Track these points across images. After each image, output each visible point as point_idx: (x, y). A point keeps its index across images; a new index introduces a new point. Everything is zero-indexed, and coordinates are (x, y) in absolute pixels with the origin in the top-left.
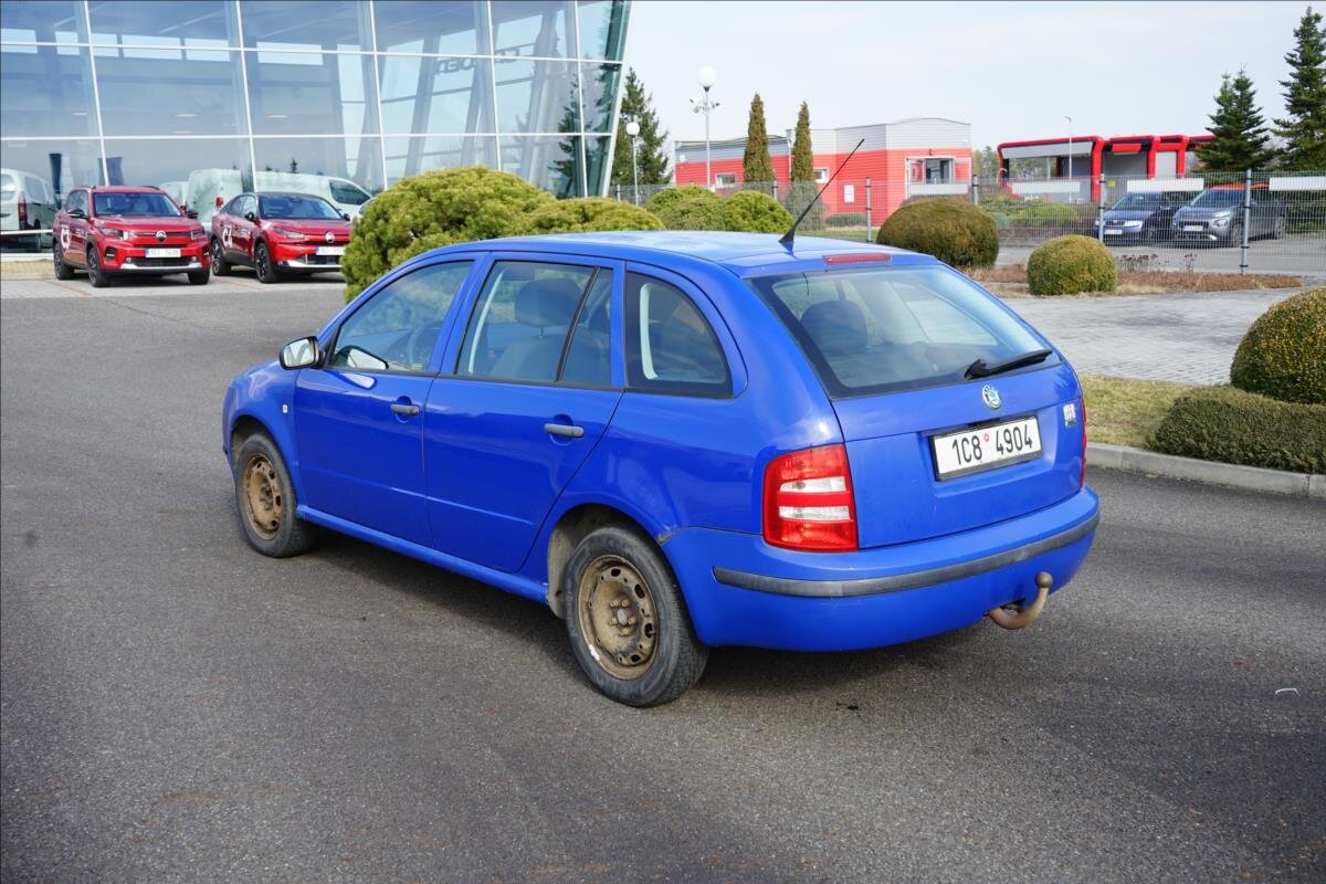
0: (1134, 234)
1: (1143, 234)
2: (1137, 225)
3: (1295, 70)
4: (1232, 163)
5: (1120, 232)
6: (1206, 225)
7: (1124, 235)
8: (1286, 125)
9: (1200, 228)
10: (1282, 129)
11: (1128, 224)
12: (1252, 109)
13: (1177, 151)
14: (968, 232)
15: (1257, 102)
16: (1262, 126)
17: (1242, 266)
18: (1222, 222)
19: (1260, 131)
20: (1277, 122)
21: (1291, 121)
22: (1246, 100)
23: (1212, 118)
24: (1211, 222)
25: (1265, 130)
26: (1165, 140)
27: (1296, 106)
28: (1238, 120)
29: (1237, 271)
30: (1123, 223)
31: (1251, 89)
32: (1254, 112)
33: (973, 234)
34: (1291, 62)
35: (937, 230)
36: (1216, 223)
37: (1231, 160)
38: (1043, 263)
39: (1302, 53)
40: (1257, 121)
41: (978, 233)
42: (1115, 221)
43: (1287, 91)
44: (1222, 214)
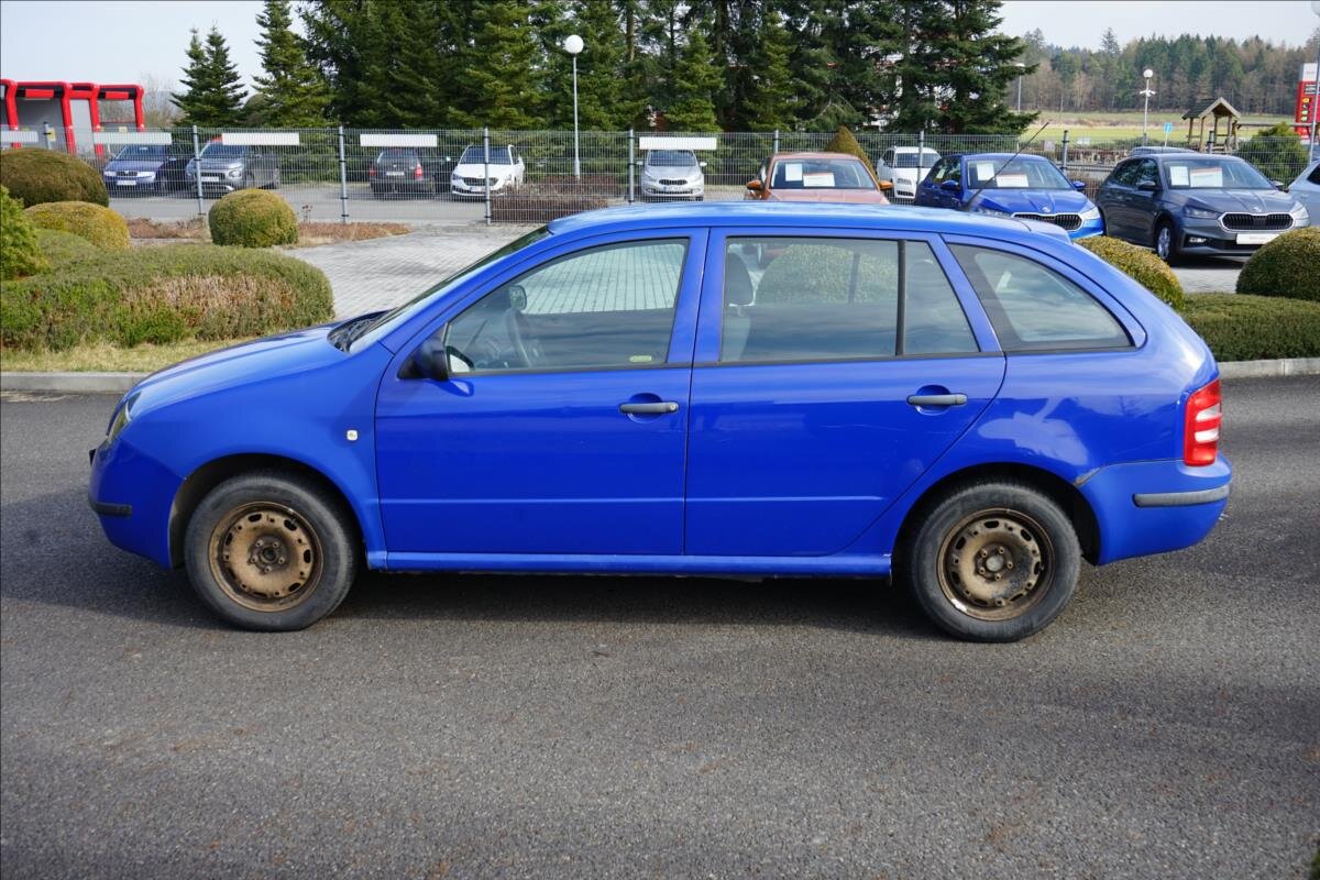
0: (149, 185)
1: (157, 185)
2: (150, 176)
3: (266, 31)
4: (217, 116)
5: (134, 183)
6: (222, 176)
7: (138, 186)
8: (264, 82)
9: (216, 179)
10: (263, 86)
11: (140, 175)
12: (228, 65)
13: (89, 99)
14: (79, 185)
15: (232, 58)
16: (238, 82)
17: (344, 216)
18: (236, 173)
19: (237, 87)
20: (256, 79)
21: (268, 79)
22: (220, 56)
23: (186, 71)
24: (227, 173)
25: (242, 86)
26: (77, 87)
27: (270, 64)
28: (217, 76)
29: (339, 220)
30: (136, 174)
31: (225, 46)
32: (230, 68)
33: (85, 187)
34: (261, 23)
35: (45, 183)
36: (231, 174)
37: (216, 113)
38: (233, 218)
39: (271, 15)
40: (234, 77)
41: (90, 187)
42: (127, 172)
43: (262, 50)
44: (232, 166)
